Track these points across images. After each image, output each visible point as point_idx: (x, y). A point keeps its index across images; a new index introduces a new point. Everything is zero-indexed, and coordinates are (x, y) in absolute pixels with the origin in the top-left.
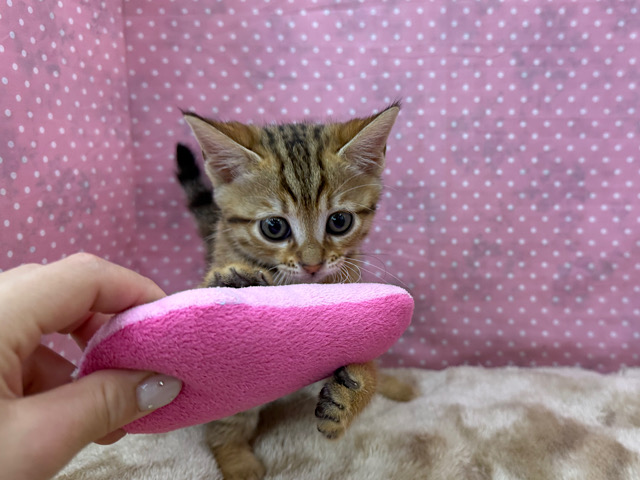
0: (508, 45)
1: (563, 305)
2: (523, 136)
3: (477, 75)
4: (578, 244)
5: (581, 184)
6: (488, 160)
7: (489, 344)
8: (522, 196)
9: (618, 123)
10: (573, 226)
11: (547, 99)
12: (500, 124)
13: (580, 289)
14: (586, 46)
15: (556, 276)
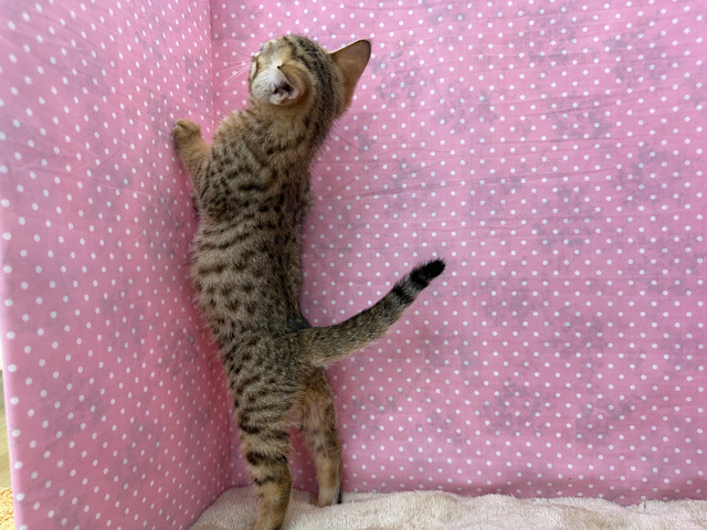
0: (530, 218)
1: (586, 441)
2: (546, 293)
3: (503, 243)
4: (598, 387)
5: (600, 335)
6: (514, 313)
7: (519, 475)
8: (547, 345)
9: (631, 283)
10: (593, 372)
11: (566, 262)
12: (525, 283)
13: (601, 427)
14: (598, 218)
15: (579, 416)
